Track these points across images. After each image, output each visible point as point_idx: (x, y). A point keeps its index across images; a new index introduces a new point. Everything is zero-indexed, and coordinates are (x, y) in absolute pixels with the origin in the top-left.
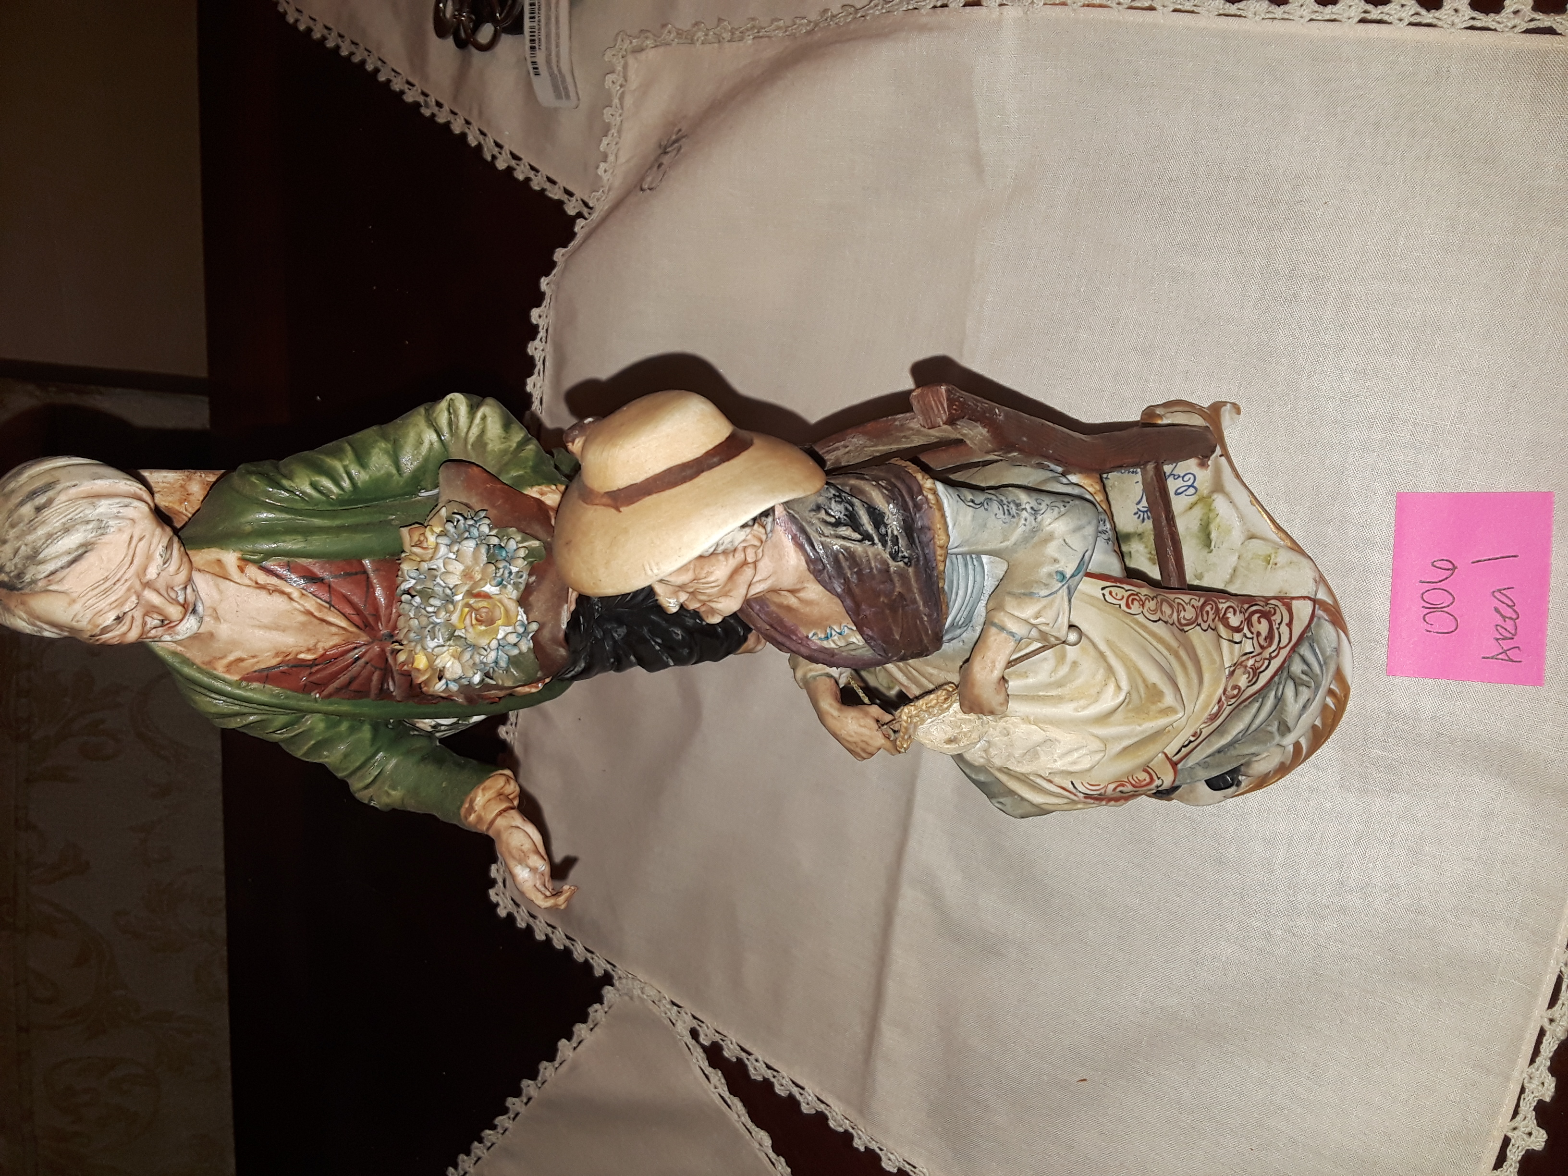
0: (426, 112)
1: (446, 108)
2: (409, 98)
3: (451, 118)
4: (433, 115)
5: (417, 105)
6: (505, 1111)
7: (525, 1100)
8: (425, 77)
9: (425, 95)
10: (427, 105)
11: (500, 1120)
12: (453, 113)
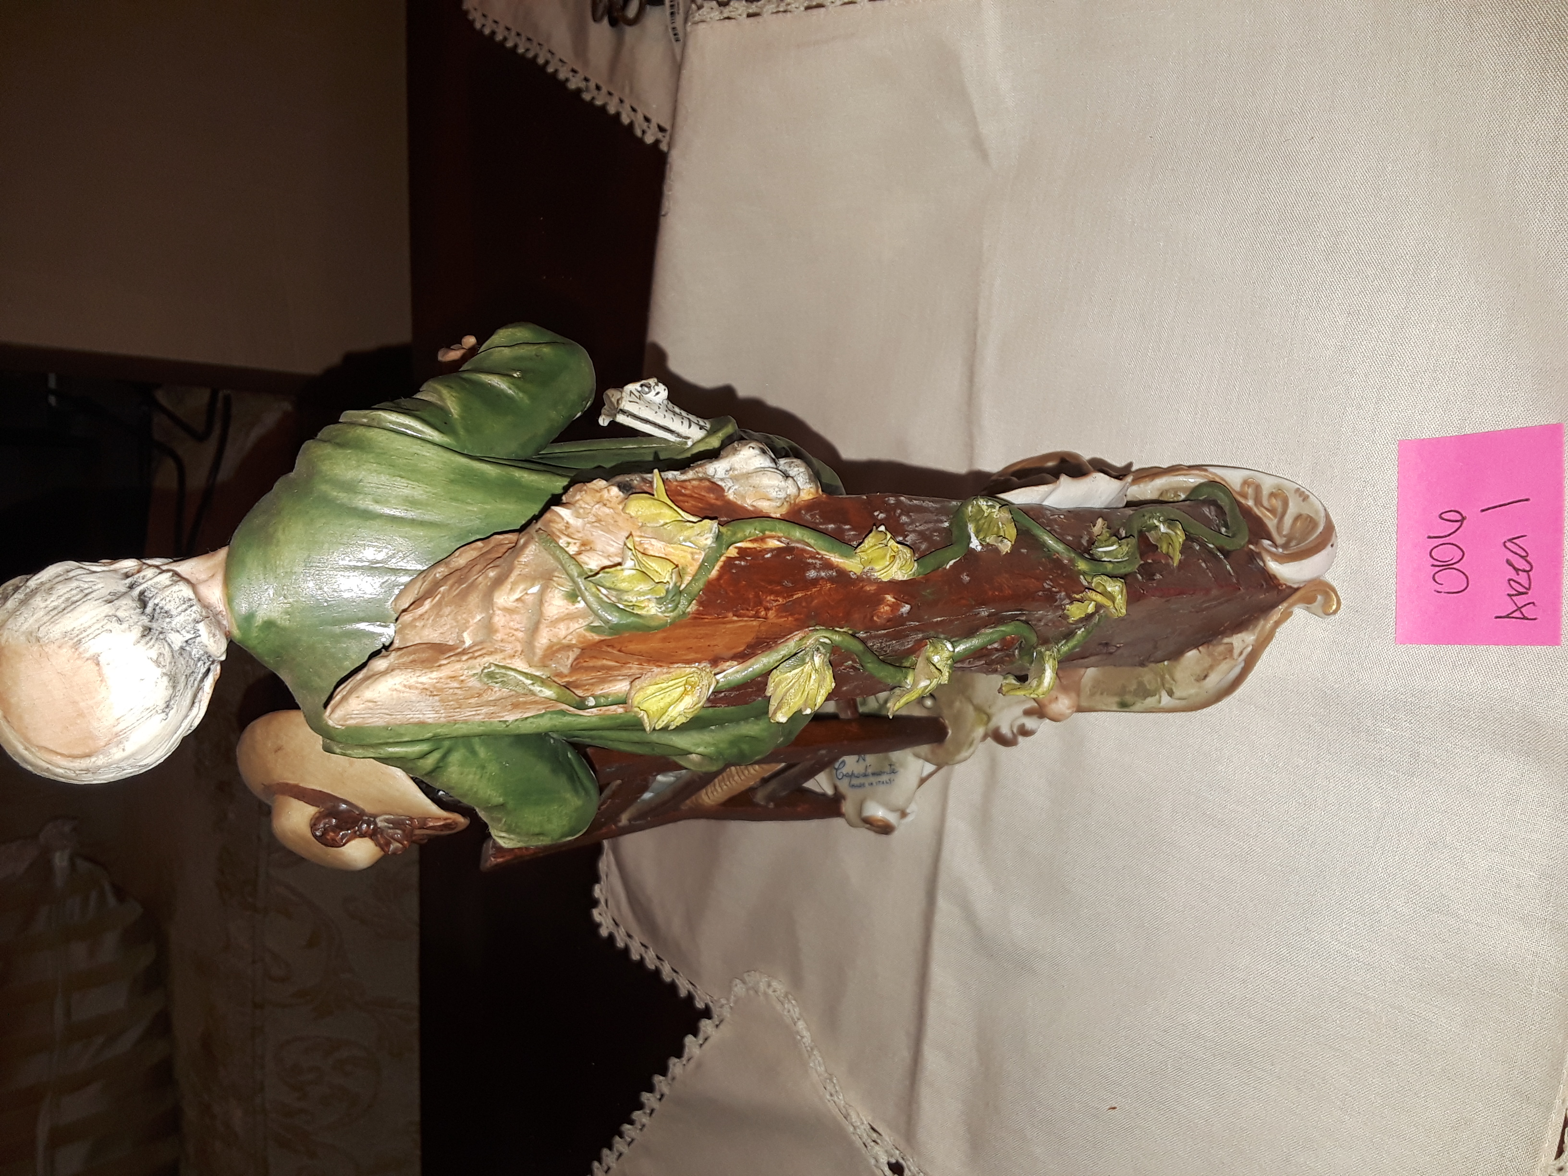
0: (587, 97)
1: (604, 90)
2: (572, 86)
3: (607, 99)
4: (593, 98)
5: (579, 91)
6: (640, 1106)
7: (658, 1097)
8: (586, 63)
9: (586, 80)
10: (587, 90)
11: (636, 1115)
12: (610, 94)
